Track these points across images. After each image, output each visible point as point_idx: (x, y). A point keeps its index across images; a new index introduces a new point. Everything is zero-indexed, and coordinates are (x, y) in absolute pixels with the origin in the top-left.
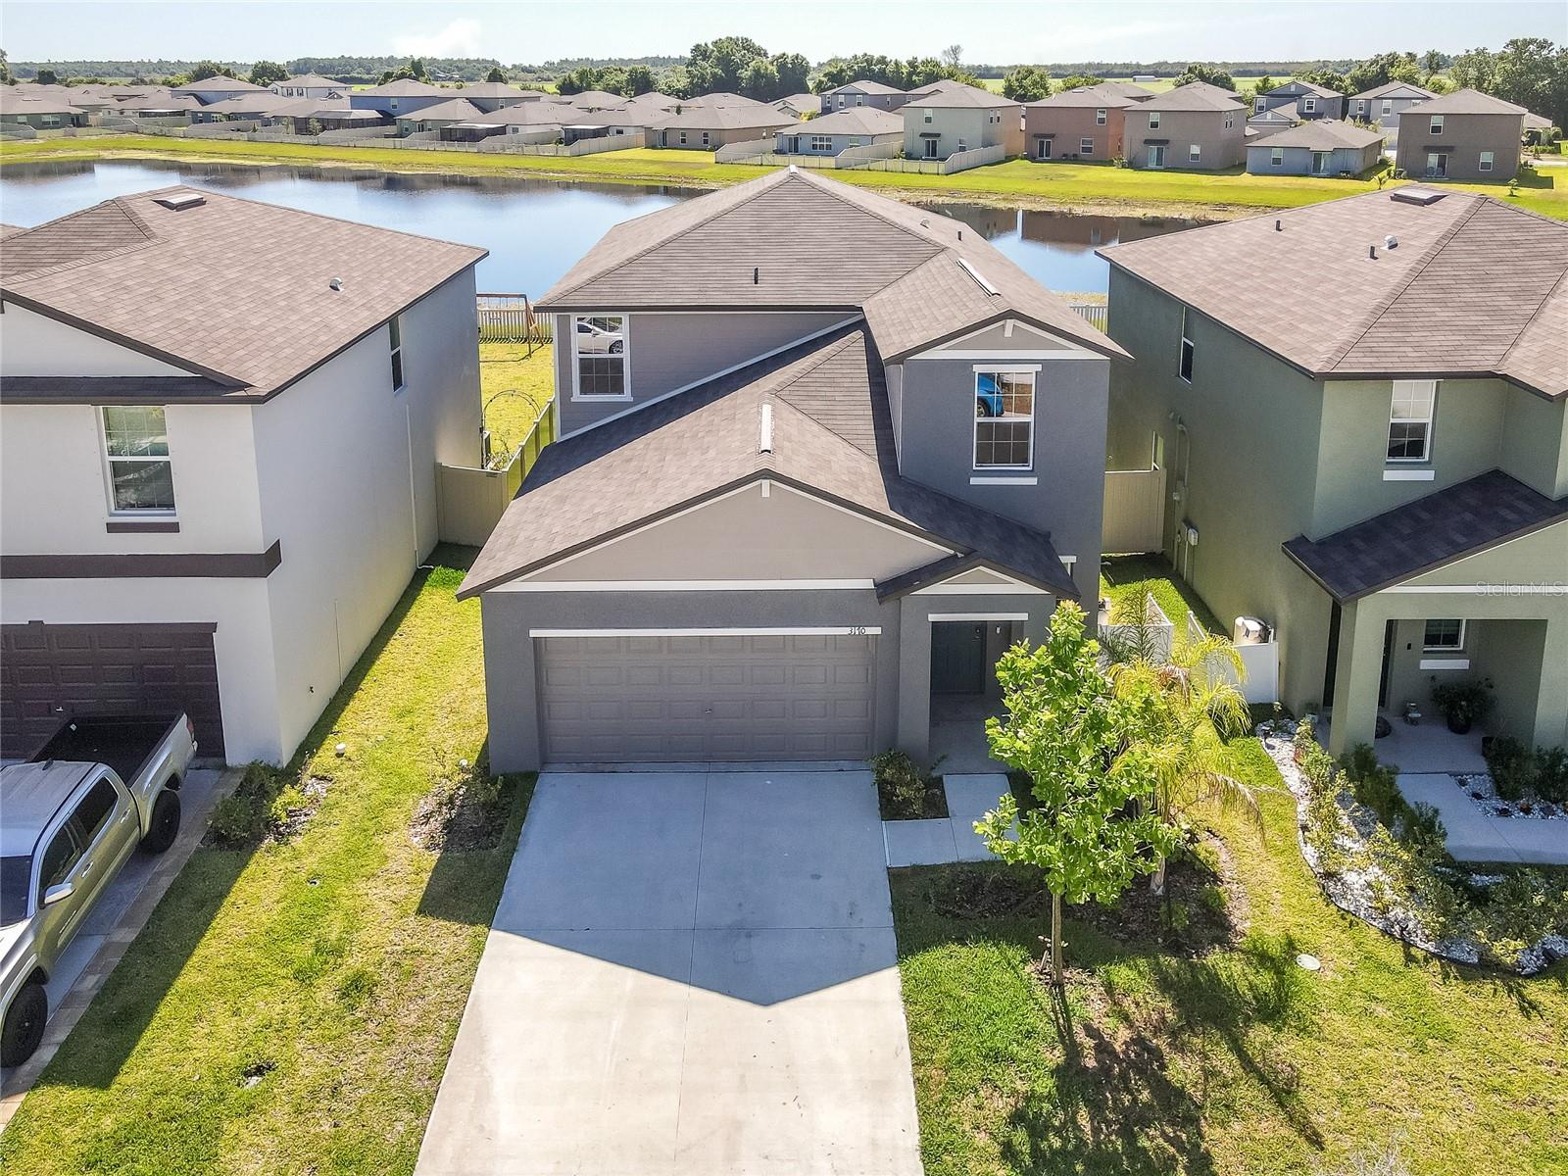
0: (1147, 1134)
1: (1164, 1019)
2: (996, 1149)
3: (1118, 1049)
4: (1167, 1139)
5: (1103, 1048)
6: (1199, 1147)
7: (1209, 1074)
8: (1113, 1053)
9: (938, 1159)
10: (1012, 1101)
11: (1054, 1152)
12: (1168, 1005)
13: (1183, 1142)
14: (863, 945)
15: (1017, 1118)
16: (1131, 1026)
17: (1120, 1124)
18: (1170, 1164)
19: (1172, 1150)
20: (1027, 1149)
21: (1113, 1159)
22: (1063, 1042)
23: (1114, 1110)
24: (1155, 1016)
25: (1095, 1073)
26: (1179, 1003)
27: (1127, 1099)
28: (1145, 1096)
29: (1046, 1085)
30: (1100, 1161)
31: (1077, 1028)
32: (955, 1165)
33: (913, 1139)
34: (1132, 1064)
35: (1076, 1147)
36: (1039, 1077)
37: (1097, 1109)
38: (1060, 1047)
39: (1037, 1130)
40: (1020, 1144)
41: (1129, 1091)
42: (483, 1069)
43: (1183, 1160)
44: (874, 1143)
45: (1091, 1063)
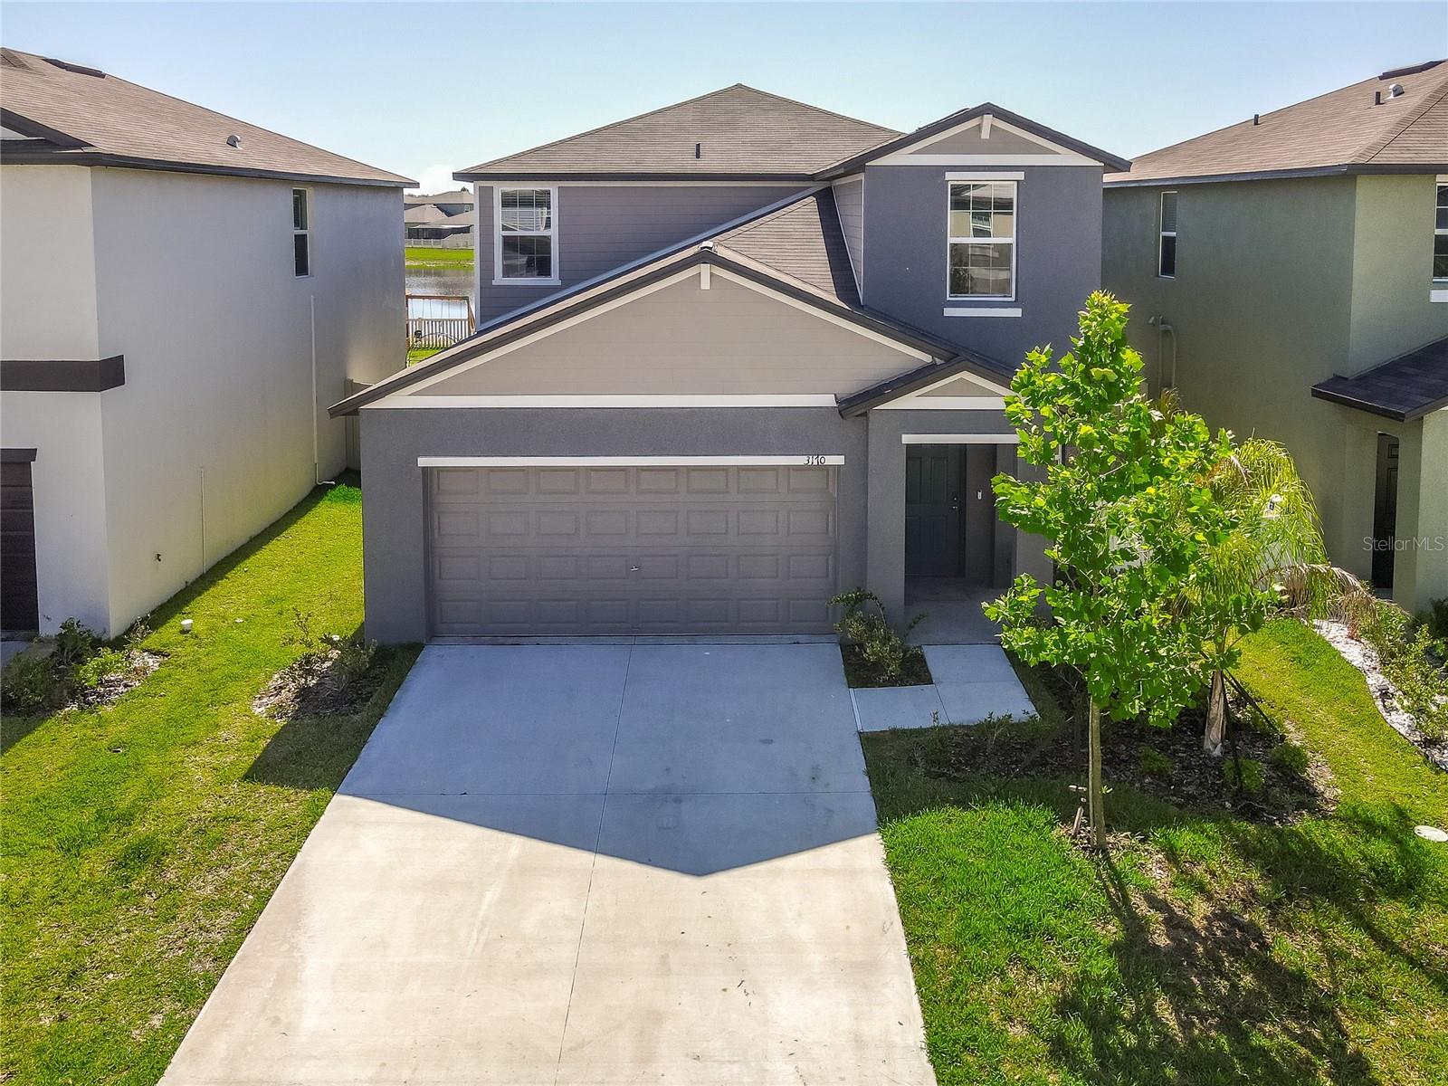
0: (1261, 1030)
1: (1253, 891)
2: (1042, 1048)
3: (1197, 925)
4: (1293, 1036)
5: (1175, 924)
6: (1343, 1047)
7: (1333, 956)
8: (1190, 929)
9: (955, 1059)
10: (1057, 986)
11: (1129, 1052)
12: (1255, 875)
13: (1316, 1040)
14: (829, 810)
15: (1066, 1007)
16: (1209, 898)
17: (1221, 1017)
18: (1307, 1070)
19: (1303, 1051)
20: (1087, 1045)
21: (1216, 1061)
22: (1119, 915)
23: (1206, 998)
24: (1240, 888)
25: (1168, 953)
26: (1270, 872)
27: (1223, 986)
28: (1247, 980)
29: (1103, 966)
30: (1197, 1063)
31: (1136, 899)
32: (981, 1067)
33: (916, 1034)
34: (1219, 944)
35: (1160, 1045)
36: (1090, 957)
37: (1181, 996)
38: (1116, 920)
39: (1101, 1023)
40: (1076, 1038)
41: (1223, 976)
42: (293, 948)
43: (1324, 1065)
44: (858, 1042)
45: (1162, 941)
